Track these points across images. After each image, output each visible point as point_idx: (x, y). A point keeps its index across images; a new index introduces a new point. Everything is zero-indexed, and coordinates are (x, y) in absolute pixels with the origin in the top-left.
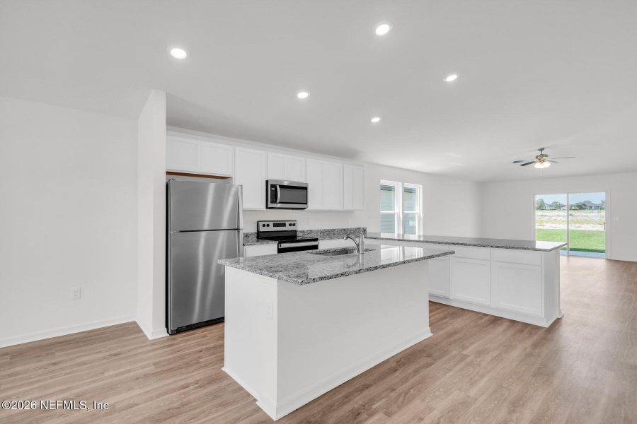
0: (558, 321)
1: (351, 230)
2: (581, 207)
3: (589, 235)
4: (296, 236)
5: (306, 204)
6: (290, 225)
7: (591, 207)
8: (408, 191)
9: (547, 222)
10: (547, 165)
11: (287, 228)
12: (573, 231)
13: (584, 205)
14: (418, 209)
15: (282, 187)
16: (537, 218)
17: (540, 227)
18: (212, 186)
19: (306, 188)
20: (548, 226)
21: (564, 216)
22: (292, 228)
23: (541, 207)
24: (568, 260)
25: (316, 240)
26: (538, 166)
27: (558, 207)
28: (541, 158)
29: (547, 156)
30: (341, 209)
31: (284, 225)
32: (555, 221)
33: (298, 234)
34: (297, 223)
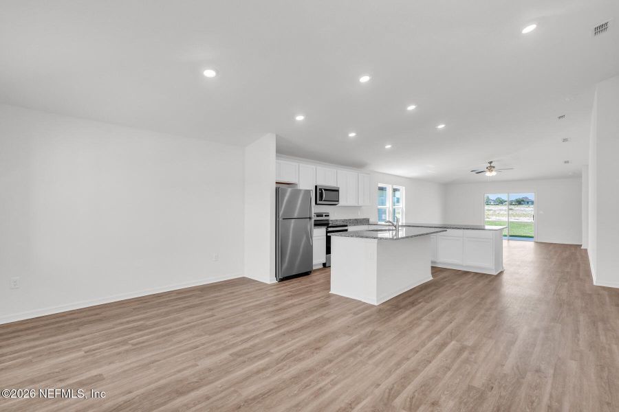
0: (502, 272)
1: (360, 219)
2: (520, 202)
3: (525, 225)
4: (329, 224)
5: (338, 201)
6: (326, 216)
7: (528, 203)
8: (395, 190)
9: (492, 215)
10: (494, 173)
11: (324, 218)
12: (512, 222)
13: (523, 201)
14: (402, 205)
15: (325, 190)
16: (487, 212)
17: (487, 220)
18: (289, 190)
19: (338, 191)
20: (493, 218)
21: (505, 210)
22: (326, 218)
23: (488, 203)
24: (508, 242)
25: (346, 226)
26: (488, 174)
27: (501, 202)
28: (491, 168)
29: (494, 167)
30: (356, 205)
31: (322, 216)
32: (499, 215)
33: (330, 222)
34: (330, 215)
